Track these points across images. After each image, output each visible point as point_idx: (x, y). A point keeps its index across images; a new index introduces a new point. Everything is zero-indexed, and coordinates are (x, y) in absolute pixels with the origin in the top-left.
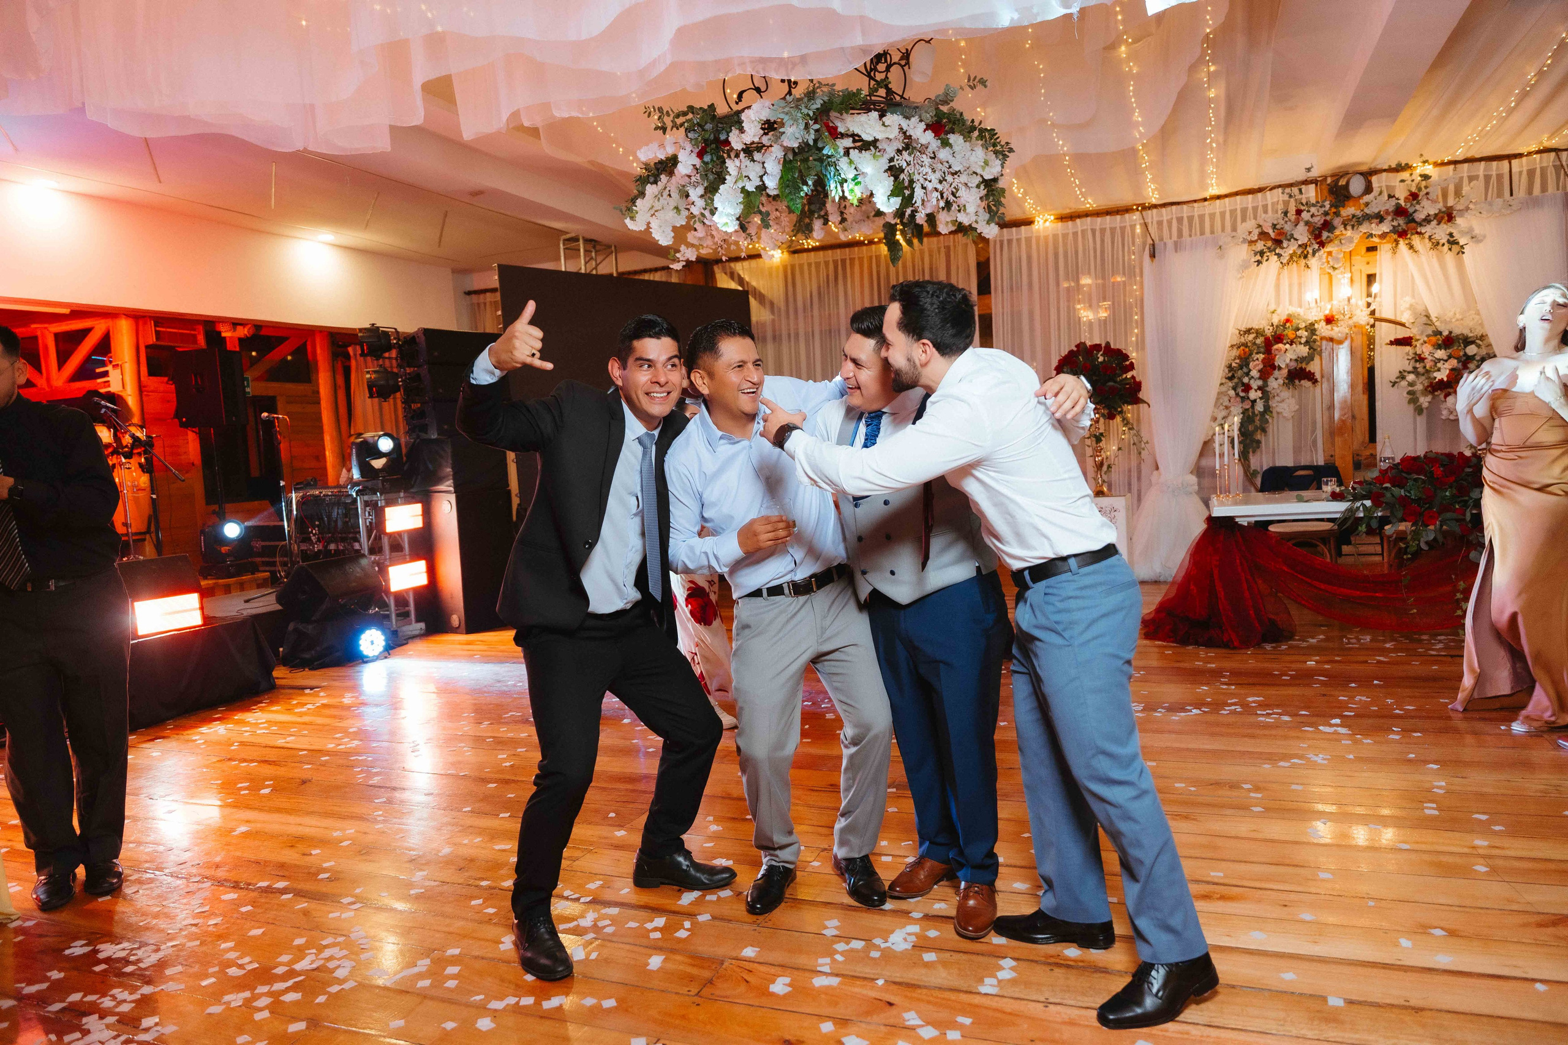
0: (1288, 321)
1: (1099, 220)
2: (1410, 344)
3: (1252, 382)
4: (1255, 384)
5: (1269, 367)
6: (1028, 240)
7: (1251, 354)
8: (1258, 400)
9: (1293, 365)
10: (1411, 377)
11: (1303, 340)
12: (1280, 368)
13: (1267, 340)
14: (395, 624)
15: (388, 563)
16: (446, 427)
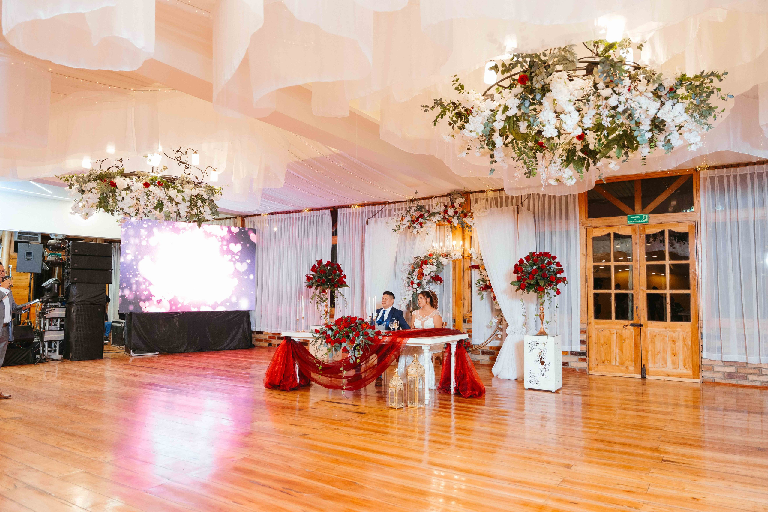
0: (430, 255)
1: (373, 207)
2: (479, 269)
3: (414, 280)
4: (416, 281)
5: (421, 275)
6: (349, 213)
7: (415, 268)
8: (418, 289)
9: (433, 274)
10: (481, 283)
11: (436, 264)
12: (426, 276)
13: (422, 262)
14: (46, 354)
15: (47, 330)
16: (75, 279)
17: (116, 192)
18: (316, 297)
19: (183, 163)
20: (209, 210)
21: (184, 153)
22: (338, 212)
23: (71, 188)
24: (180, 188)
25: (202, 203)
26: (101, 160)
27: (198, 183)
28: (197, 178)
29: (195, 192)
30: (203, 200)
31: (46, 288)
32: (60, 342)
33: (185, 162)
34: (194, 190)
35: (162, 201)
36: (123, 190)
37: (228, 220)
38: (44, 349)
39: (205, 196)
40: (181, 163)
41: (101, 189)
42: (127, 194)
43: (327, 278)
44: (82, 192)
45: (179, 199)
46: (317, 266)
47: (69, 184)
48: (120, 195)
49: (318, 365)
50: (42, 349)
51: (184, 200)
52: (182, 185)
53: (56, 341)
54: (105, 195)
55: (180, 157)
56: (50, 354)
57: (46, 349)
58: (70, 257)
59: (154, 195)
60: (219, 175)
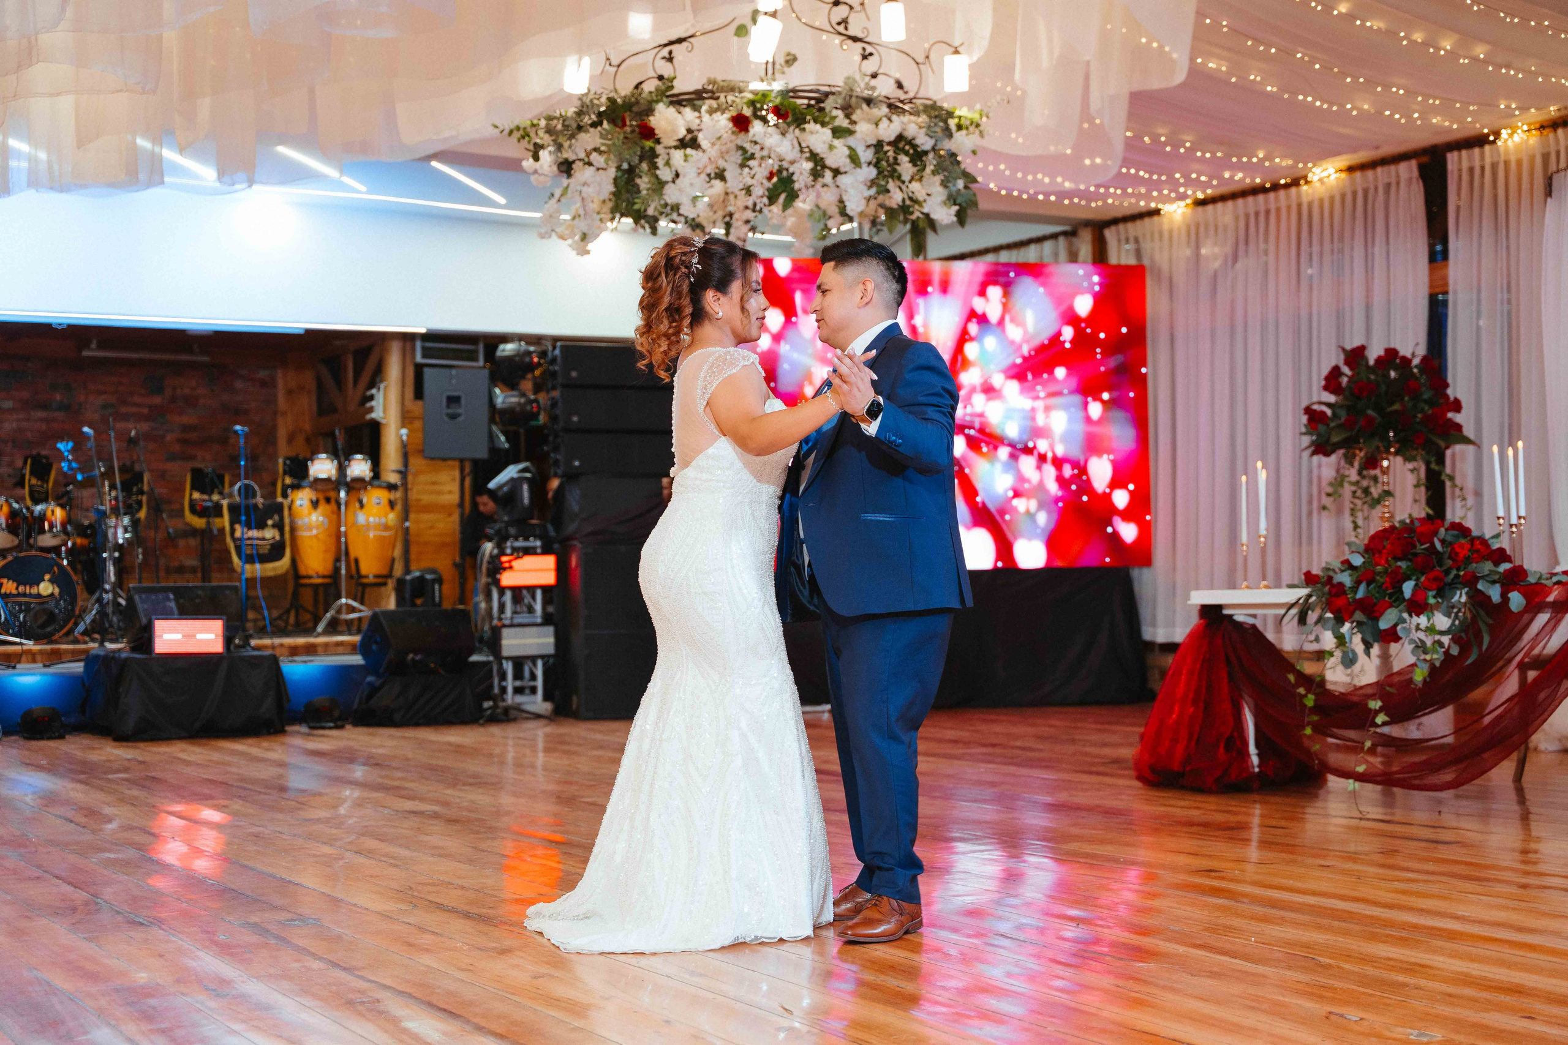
14: (510, 698)
15: (507, 622)
16: (577, 463)
17: (657, 156)
18: (1348, 489)
19: (855, 39)
20: (940, 189)
21: (857, 7)
22: (1450, 167)
23: (536, 158)
24: (842, 121)
25: (915, 165)
26: (615, 62)
27: (901, 101)
28: (900, 86)
29: (888, 131)
30: (918, 157)
31: (500, 493)
32: (544, 665)
33: (860, 35)
34: (884, 123)
35: (787, 170)
36: (676, 147)
37: (1048, 246)
38: (504, 684)
39: (925, 142)
40: (850, 42)
41: (613, 149)
42: (686, 158)
43: (1380, 410)
44: (566, 167)
45: (837, 156)
46: (1346, 370)
47: (531, 147)
48: (668, 163)
49: (1302, 691)
50: (496, 681)
51: (854, 159)
52: (848, 109)
53: (533, 659)
54: (625, 166)
55: (844, 22)
56: (519, 699)
57: (510, 684)
58: (556, 394)
59: (765, 153)
60: (972, 67)
